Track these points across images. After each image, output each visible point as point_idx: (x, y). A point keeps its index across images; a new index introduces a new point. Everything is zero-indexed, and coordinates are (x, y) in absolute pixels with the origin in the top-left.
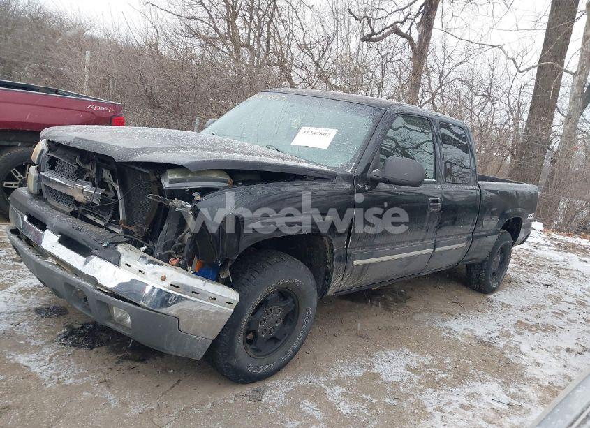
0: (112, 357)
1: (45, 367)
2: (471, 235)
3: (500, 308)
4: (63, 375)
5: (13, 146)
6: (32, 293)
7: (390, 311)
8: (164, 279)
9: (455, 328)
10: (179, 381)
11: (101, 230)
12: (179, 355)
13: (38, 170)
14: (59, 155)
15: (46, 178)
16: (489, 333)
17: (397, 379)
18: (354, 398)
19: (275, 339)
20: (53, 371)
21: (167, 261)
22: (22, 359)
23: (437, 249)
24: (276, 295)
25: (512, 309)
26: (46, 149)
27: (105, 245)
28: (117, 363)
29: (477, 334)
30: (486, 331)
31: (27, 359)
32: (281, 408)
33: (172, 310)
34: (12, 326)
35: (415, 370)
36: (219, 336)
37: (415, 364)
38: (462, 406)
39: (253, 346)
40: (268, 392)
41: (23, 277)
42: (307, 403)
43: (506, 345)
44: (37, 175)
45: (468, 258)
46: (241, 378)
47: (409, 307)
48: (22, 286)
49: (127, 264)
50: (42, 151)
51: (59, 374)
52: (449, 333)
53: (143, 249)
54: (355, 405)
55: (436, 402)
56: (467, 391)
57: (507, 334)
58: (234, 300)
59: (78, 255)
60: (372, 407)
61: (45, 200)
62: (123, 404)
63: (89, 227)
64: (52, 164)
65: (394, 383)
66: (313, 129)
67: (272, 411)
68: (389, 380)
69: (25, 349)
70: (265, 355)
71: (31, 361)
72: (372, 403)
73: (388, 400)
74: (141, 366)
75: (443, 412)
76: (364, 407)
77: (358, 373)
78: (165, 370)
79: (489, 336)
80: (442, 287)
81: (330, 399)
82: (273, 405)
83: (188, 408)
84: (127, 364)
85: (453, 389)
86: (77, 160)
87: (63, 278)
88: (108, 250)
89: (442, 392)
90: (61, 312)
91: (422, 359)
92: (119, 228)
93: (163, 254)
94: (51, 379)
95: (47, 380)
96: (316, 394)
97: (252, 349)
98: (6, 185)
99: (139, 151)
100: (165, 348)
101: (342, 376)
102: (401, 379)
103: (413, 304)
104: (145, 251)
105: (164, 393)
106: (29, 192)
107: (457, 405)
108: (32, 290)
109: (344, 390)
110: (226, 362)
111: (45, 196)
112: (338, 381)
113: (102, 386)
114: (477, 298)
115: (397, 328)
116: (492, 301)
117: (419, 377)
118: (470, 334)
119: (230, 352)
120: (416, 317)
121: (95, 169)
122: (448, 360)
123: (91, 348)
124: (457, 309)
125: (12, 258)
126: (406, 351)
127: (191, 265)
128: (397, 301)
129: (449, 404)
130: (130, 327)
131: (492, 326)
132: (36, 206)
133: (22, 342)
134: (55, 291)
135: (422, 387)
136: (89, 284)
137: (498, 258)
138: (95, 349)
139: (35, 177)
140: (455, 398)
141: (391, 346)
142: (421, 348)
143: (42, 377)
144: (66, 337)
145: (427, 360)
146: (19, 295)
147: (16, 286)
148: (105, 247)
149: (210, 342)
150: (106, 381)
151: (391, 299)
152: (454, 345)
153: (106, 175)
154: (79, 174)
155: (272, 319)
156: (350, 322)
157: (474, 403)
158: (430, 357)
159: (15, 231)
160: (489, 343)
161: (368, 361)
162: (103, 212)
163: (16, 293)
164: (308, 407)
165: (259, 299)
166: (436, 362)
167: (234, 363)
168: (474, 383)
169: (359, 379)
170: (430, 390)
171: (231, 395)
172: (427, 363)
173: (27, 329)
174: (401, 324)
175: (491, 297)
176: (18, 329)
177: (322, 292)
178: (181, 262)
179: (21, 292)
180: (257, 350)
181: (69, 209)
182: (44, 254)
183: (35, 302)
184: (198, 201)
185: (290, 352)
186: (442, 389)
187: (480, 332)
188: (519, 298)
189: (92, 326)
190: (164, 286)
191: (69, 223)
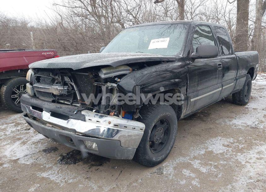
0: (86, 166)
1: (56, 177)
2: (235, 79)
3: (253, 110)
4: (67, 178)
5: (11, 78)
6: (38, 143)
7: (204, 121)
8: (110, 123)
9: (237, 123)
10: (121, 171)
11: (70, 106)
12: (122, 159)
13: (31, 84)
14: (41, 74)
15: (36, 87)
16: (254, 123)
17: (221, 151)
18: (206, 164)
19: (162, 143)
20: (61, 178)
21: (109, 114)
22: (45, 175)
23: (223, 88)
24: (159, 122)
25: (258, 110)
26: (33, 74)
27: (75, 112)
28: (89, 168)
29: (248, 124)
30: (252, 122)
31: (47, 174)
32: (173, 175)
33: (116, 138)
34: (35, 160)
35: (228, 146)
36: (139, 146)
37: (226, 143)
38: (257, 158)
39: (153, 148)
40: (165, 169)
41: (32, 137)
42: (185, 171)
43: (264, 127)
44: (32, 86)
45: (235, 89)
46: (151, 164)
47: (212, 118)
48: (33, 141)
49: (89, 119)
50: (32, 74)
51: (65, 179)
52: (235, 126)
53: (94, 111)
54: (208, 167)
55: (244, 159)
56: (256, 151)
57: (262, 122)
58: (143, 128)
59: (62, 120)
60: (216, 167)
61: (38, 98)
62: (99, 187)
63: (64, 106)
64: (38, 80)
65: (221, 154)
66: (157, 40)
67: (171, 177)
68: (218, 153)
69: (44, 170)
70: (159, 152)
71: (49, 175)
72: (215, 165)
73: (222, 162)
74: (101, 168)
75: (250, 163)
76: (212, 167)
77: (203, 152)
78: (113, 168)
79: (254, 124)
80: (222, 106)
81: (195, 167)
82: (170, 175)
83: (131, 184)
84: (94, 168)
85: (249, 151)
86: (51, 75)
87: (58, 132)
88: (77, 115)
89: (245, 154)
90: (54, 149)
91: (228, 140)
92: (78, 104)
93: (105, 111)
94: (62, 182)
95: (60, 182)
96: (188, 166)
97: (153, 150)
98: (13, 96)
99: (84, 62)
100: (116, 156)
101: (196, 155)
102: (223, 151)
103: (213, 116)
104: (95, 112)
105: (117, 179)
106: (29, 95)
107: (255, 159)
108: (38, 142)
109: (199, 161)
110: (144, 158)
111: (37, 96)
112: (195, 158)
113: (87, 180)
114: (241, 108)
115: (211, 128)
116: (248, 108)
117: (231, 149)
118: (245, 125)
119: (145, 153)
120: (217, 122)
121: (60, 77)
122: (241, 138)
123: (75, 163)
124: (233, 115)
125: (24, 129)
126: (220, 138)
127: (120, 114)
128: (205, 116)
129: (251, 159)
130: (97, 150)
131: (253, 119)
132: (35, 101)
133: (42, 167)
134: (54, 140)
135: (235, 153)
136: (71, 133)
137: (246, 88)
138: (77, 164)
139: (31, 88)
140: (252, 156)
141: (211, 137)
142: (226, 136)
143: (57, 181)
144: (61, 161)
145: (231, 140)
146: (33, 146)
147: (30, 141)
148: (75, 114)
149: (135, 150)
150: (87, 178)
151: (203, 116)
152: (240, 131)
153: (67, 79)
154: (53, 82)
155: (159, 134)
156: (188, 129)
157: (262, 156)
158: (232, 139)
159: (26, 115)
160: (256, 128)
161: (204, 146)
162: (68, 98)
163: (32, 145)
164: (186, 172)
165: (153, 125)
166: (235, 141)
167: (147, 158)
168: (257, 147)
169: (204, 155)
170: (239, 154)
171: (148, 173)
172: (232, 142)
173: (42, 160)
174: (212, 126)
175: (246, 106)
176: (38, 161)
177: (178, 117)
178: (116, 114)
179: (34, 144)
180: (155, 150)
181: (51, 100)
182: (45, 123)
183: (41, 147)
184: (119, 82)
185: (170, 148)
186: (244, 152)
187: (249, 123)
188: (259, 105)
189: (71, 153)
190: (111, 126)
191: (53, 106)
